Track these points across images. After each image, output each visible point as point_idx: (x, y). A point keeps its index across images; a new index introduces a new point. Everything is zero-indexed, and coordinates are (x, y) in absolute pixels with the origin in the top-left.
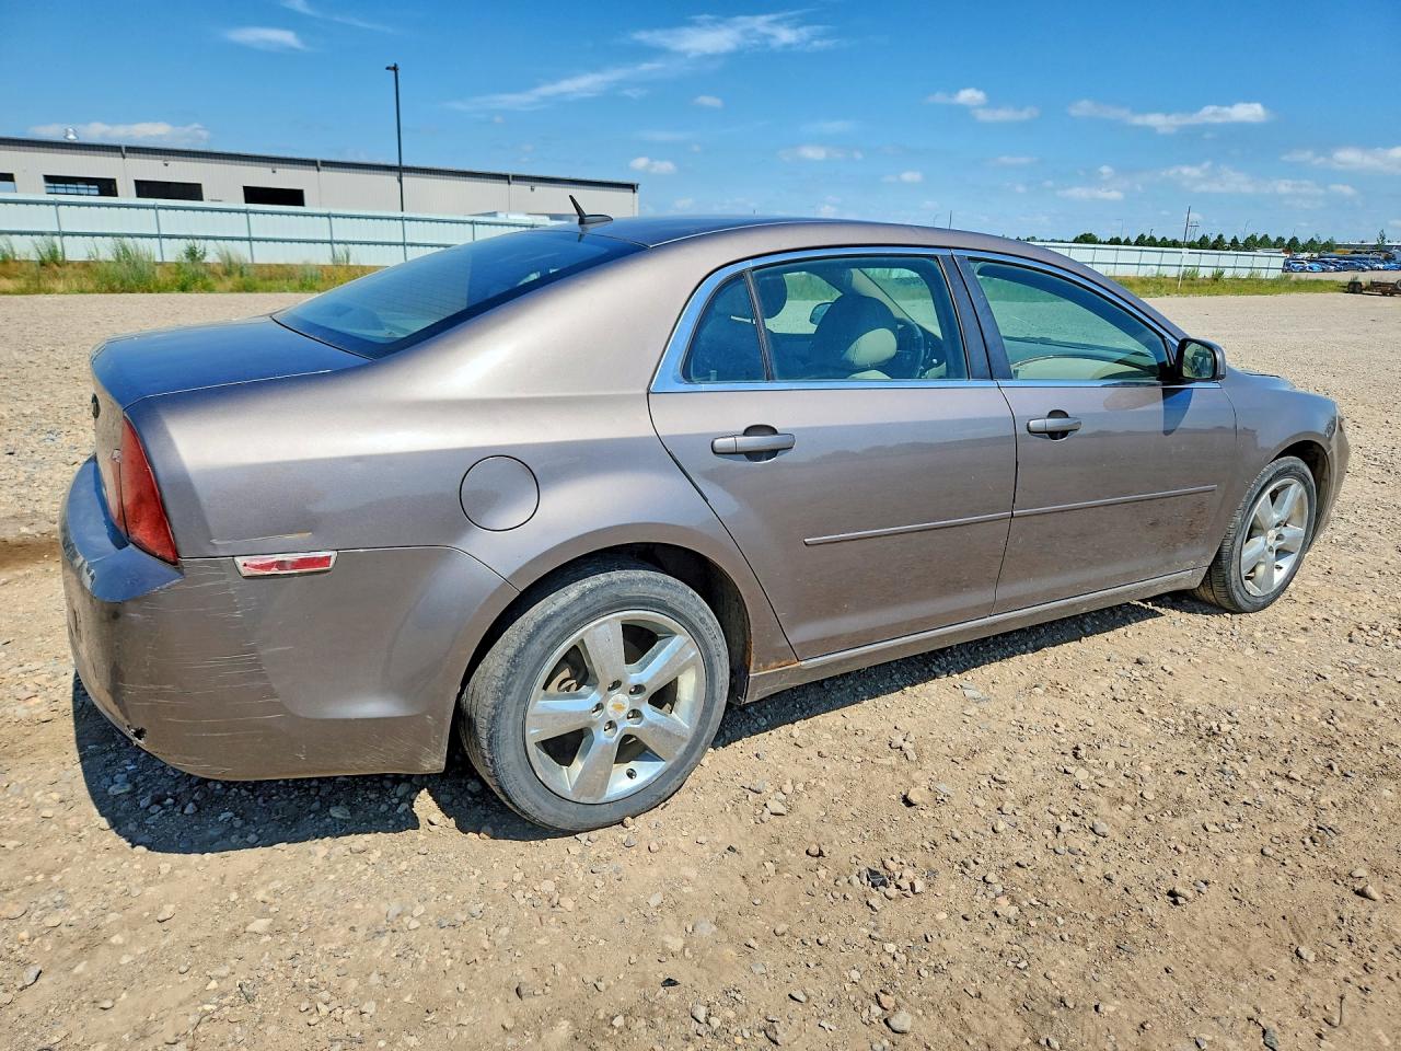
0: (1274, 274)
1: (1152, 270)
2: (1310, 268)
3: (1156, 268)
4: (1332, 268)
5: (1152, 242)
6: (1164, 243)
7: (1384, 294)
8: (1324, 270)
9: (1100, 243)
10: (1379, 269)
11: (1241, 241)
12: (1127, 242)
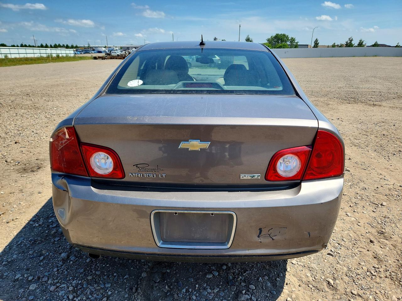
0: (72, 55)
1: (39, 55)
2: (77, 53)
3: (39, 54)
4: (82, 53)
5: (26, 46)
6: (30, 46)
7: (102, 59)
8: (81, 54)
9: (8, 46)
10: (93, 53)
11: (53, 45)
12: (18, 46)
